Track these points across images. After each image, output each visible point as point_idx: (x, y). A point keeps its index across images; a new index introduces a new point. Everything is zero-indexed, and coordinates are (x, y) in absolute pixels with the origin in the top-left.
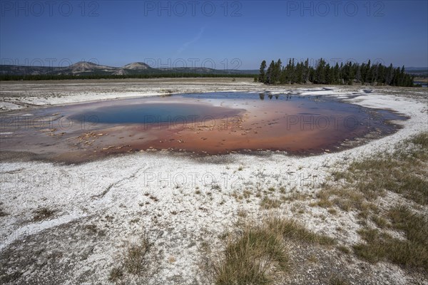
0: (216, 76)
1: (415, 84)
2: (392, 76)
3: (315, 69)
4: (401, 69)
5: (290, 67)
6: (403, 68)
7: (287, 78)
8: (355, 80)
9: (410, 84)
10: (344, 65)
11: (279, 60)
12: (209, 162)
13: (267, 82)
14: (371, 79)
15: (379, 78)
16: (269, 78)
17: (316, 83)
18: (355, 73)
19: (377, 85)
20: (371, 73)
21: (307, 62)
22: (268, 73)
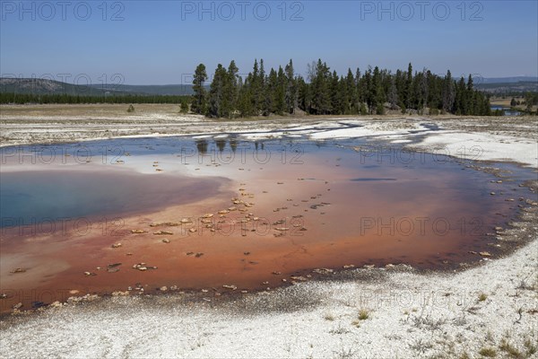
0: (78, 100)
1: (493, 110)
2: (453, 95)
3: (308, 82)
4: (466, 82)
5: (255, 78)
6: (470, 80)
7: (253, 102)
8: (387, 104)
9: (485, 110)
10: (363, 73)
11: (232, 63)
12: (265, 308)
13: (212, 113)
14: (417, 102)
15: (430, 99)
16: (217, 105)
17: (313, 112)
18: (386, 90)
19: (430, 113)
20: (415, 89)
21: (289, 68)
22: (212, 92)
